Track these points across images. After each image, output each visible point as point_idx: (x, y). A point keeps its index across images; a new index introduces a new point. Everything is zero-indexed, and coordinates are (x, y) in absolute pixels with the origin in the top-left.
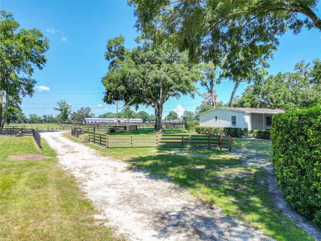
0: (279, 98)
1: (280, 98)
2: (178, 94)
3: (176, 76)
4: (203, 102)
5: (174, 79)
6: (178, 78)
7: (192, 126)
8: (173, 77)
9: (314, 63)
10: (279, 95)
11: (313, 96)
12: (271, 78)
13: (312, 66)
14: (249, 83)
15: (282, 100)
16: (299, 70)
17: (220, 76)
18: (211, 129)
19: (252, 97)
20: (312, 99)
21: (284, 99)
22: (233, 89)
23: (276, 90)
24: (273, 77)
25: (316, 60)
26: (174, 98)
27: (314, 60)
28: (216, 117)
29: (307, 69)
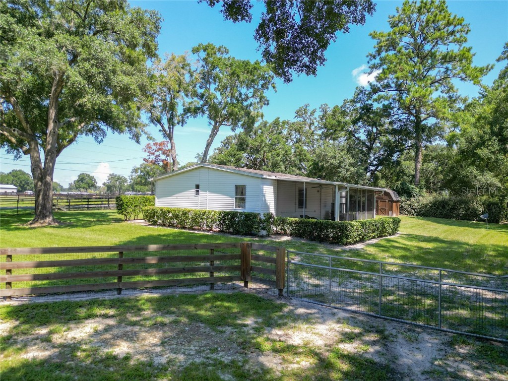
0: (277, 158)
1: (279, 158)
2: (99, 128)
3: (94, 70)
4: (145, 160)
5: (89, 78)
6: (101, 76)
7: (136, 206)
8: (87, 71)
9: (321, 110)
10: (278, 155)
11: (335, 158)
12: (265, 126)
13: (318, 113)
14: (233, 130)
15: (281, 163)
16: (302, 119)
17: (184, 110)
18: (185, 213)
19: (235, 155)
20: (335, 162)
21: (284, 162)
22: (208, 137)
23: (272, 146)
24: (268, 125)
25: (324, 106)
26: (90, 138)
27: (322, 106)
28: (198, 187)
29: (312, 118)
